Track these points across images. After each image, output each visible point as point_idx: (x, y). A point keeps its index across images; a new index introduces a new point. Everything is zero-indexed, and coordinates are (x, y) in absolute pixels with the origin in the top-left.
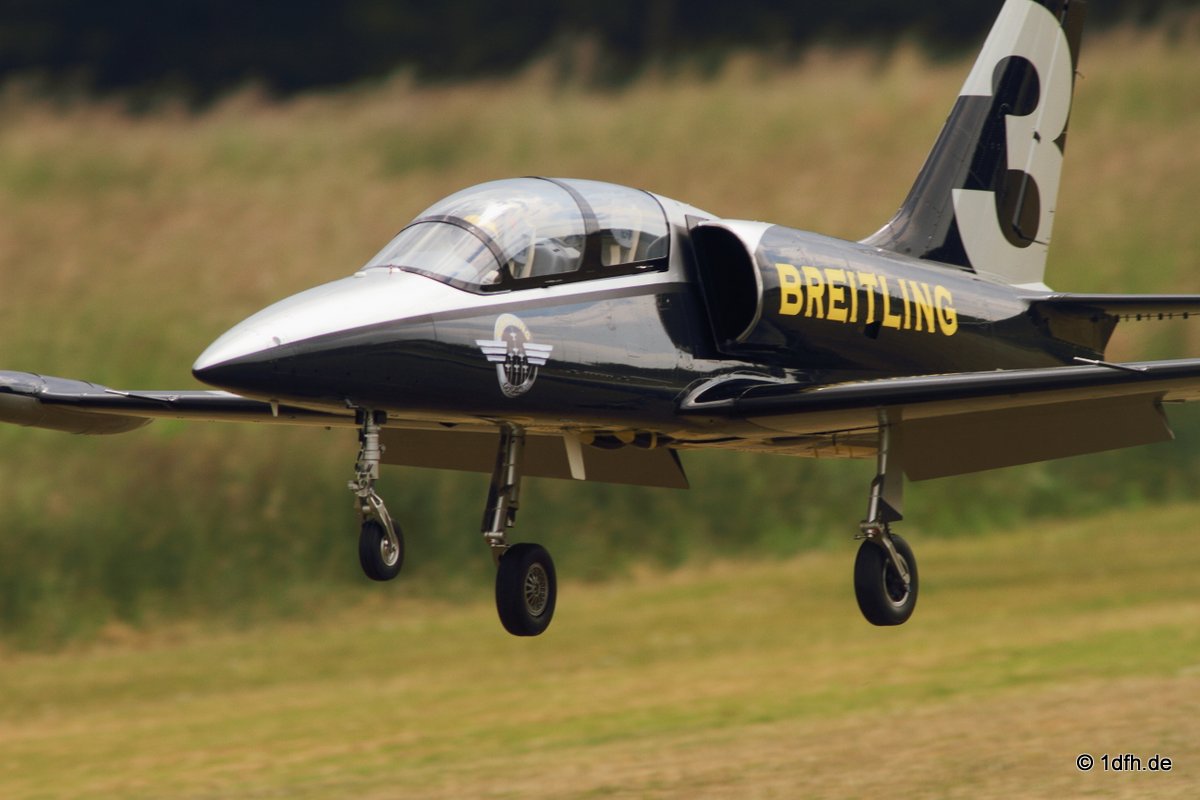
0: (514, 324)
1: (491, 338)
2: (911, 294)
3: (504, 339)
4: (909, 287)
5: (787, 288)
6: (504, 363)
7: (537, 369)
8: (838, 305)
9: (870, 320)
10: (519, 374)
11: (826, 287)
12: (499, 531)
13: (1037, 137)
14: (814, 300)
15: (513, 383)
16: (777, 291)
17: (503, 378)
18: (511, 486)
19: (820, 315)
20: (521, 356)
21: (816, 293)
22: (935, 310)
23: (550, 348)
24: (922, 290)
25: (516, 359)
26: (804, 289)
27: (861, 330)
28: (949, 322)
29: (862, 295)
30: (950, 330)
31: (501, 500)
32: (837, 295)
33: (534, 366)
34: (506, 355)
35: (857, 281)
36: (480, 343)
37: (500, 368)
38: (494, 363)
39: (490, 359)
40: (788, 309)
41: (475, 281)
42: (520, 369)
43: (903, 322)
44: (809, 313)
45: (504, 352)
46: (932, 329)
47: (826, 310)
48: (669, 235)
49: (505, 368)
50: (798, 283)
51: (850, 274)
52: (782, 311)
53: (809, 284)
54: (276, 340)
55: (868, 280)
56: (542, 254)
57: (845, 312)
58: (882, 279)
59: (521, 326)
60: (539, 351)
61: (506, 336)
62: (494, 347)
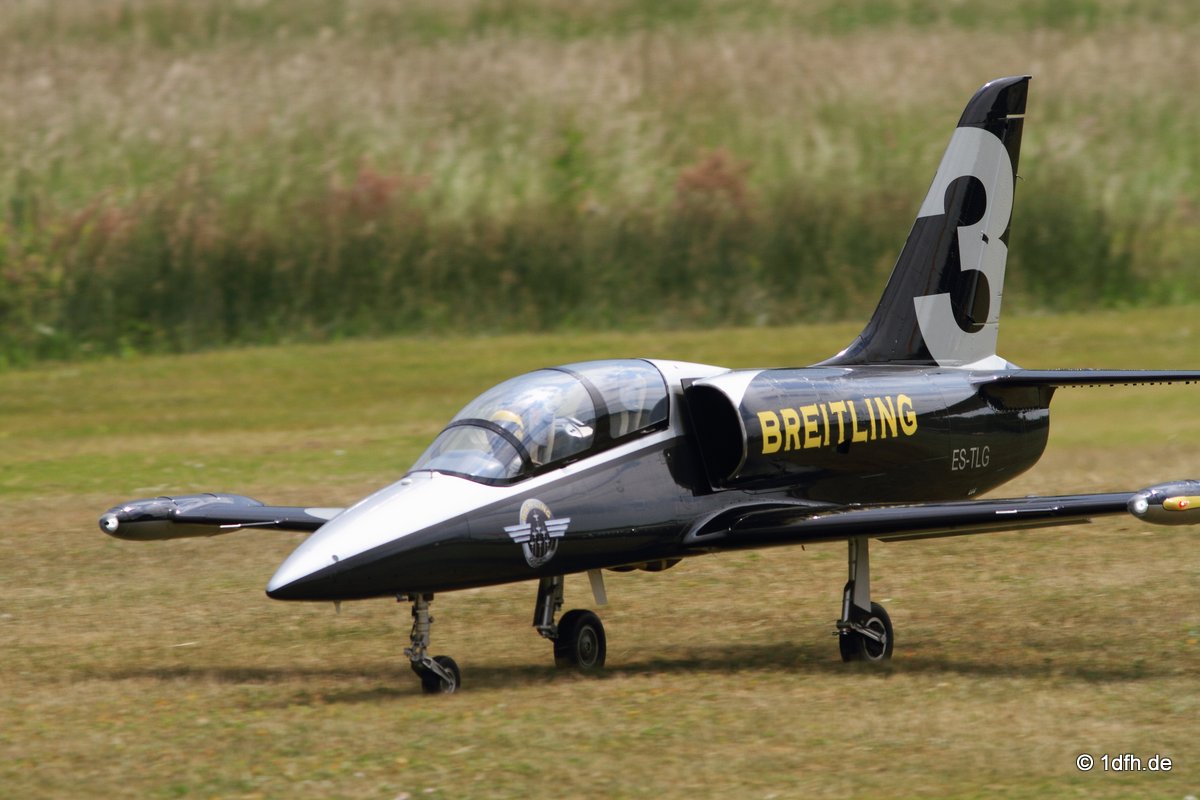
0: (537, 506)
1: (517, 522)
2: (877, 413)
3: (528, 522)
4: (874, 404)
5: (767, 432)
6: (528, 542)
7: (557, 541)
8: (813, 435)
9: (841, 440)
10: (542, 548)
11: (802, 422)
12: (548, 624)
13: (985, 238)
14: (792, 437)
15: (537, 556)
16: (761, 435)
17: (528, 554)
18: (557, 585)
19: (798, 446)
20: (544, 532)
21: (793, 430)
22: (898, 419)
23: (567, 520)
24: (884, 402)
25: (540, 537)
26: (783, 432)
27: (834, 449)
28: (909, 424)
29: (834, 422)
30: (910, 430)
31: (548, 598)
32: (812, 426)
33: (554, 539)
34: (531, 536)
35: (829, 412)
36: (507, 529)
37: (526, 547)
38: (521, 544)
39: (517, 541)
40: (769, 448)
41: (501, 476)
42: (542, 544)
43: (870, 434)
44: (788, 448)
45: (529, 532)
46: (895, 434)
47: (802, 441)
48: (668, 395)
49: (530, 546)
51: (823, 407)
52: (765, 451)
53: (786, 422)
54: (335, 557)
55: (838, 407)
56: (561, 436)
57: (819, 439)
58: (850, 403)
59: (543, 508)
60: (558, 527)
61: (530, 519)
62: (519, 531)
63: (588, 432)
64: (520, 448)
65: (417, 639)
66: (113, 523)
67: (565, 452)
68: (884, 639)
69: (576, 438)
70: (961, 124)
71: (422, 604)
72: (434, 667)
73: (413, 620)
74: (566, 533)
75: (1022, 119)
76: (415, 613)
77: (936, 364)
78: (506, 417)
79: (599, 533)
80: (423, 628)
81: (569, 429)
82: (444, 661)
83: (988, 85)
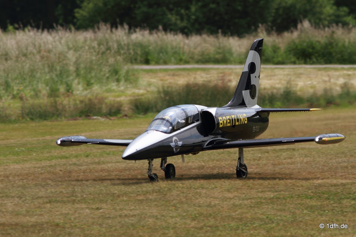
1: (172, 143)
4: (239, 116)
5: (221, 122)
8: (229, 123)
9: (234, 124)
10: (177, 148)
11: (227, 120)
12: (164, 167)
13: (256, 77)
15: (176, 150)
16: (219, 123)
17: (174, 150)
19: (226, 126)
21: (225, 122)
22: (244, 119)
23: (182, 142)
24: (241, 115)
25: (177, 146)
26: (223, 122)
27: (232, 127)
29: (232, 120)
30: (246, 122)
33: (179, 146)
34: (175, 145)
35: (231, 117)
36: (170, 144)
38: (173, 147)
39: (172, 147)
40: (221, 126)
41: (168, 131)
43: (239, 123)
44: (224, 126)
46: (243, 123)
47: (227, 124)
48: (199, 113)
49: (175, 148)
50: (222, 121)
51: (230, 116)
52: (220, 127)
53: (224, 120)
54: (137, 150)
55: (233, 116)
56: (178, 122)
57: (230, 124)
58: (235, 115)
59: (177, 139)
60: (180, 143)
61: (175, 142)
62: (173, 144)
63: (184, 121)
64: (171, 124)
65: (150, 169)
66: (59, 142)
67: (179, 126)
68: (246, 172)
69: (181, 123)
70: (250, 50)
71: (151, 161)
72: (153, 176)
73: (148, 165)
74: (182, 145)
75: (262, 49)
76: (149, 163)
77: (247, 107)
78: (167, 117)
79: (188, 145)
80: (151, 167)
81: (179, 121)
82: (155, 175)
83: (255, 41)
